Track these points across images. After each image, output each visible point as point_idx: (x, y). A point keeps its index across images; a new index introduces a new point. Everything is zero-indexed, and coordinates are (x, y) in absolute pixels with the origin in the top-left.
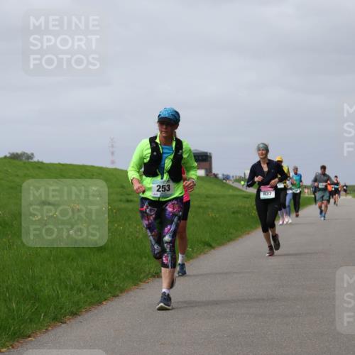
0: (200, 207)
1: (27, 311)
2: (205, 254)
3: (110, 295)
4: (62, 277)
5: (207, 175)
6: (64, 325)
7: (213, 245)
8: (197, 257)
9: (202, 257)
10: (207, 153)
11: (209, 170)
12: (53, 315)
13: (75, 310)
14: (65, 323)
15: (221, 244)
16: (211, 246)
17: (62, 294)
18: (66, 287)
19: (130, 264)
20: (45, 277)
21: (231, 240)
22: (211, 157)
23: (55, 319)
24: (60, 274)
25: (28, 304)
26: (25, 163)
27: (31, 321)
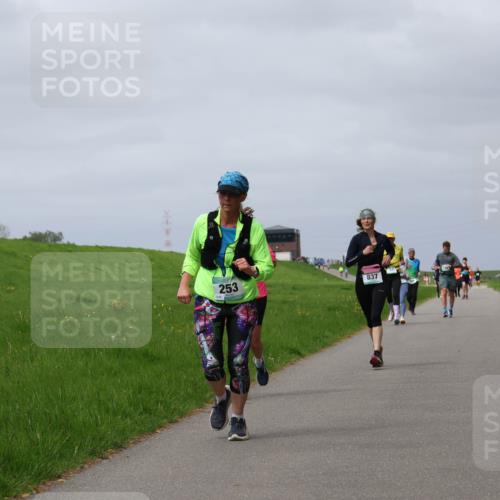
0: (284, 302)
1: (55, 443)
2: (292, 364)
3: (165, 421)
4: (102, 397)
5: (294, 259)
6: (104, 461)
7: (303, 352)
8: (282, 369)
9: (288, 369)
10: (293, 230)
11: (296, 253)
12: (90, 448)
13: (119, 441)
14: (107, 458)
15: (314, 351)
16: (300, 354)
17: (101, 419)
19: (192, 379)
20: (80, 397)
21: (325, 346)
22: (298, 236)
23: (93, 453)
24: (98, 393)
25: (56, 435)
26: (50, 246)
27: (62, 456)
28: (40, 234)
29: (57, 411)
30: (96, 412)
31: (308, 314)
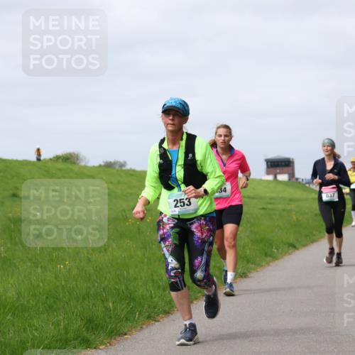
0: (284, 210)
1: (123, 310)
2: (289, 254)
3: (200, 294)
4: (155, 278)
5: (290, 179)
6: (157, 323)
7: (297, 246)
8: (282, 258)
9: (287, 258)
10: (289, 159)
11: (292, 175)
12: (147, 314)
13: (167, 309)
14: (159, 321)
15: (305, 245)
16: (294, 247)
17: (155, 293)
18: (159, 287)
19: (218, 265)
20: (139, 277)
21: (313, 241)
22: (293, 163)
23: (149, 317)
24: (152, 275)
25: (123, 304)
26: (118, 170)
27: (127, 319)
28: (111, 162)
29: (123, 287)
30: (151, 289)
31: (300, 219)
